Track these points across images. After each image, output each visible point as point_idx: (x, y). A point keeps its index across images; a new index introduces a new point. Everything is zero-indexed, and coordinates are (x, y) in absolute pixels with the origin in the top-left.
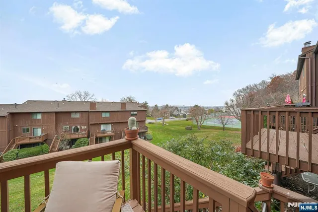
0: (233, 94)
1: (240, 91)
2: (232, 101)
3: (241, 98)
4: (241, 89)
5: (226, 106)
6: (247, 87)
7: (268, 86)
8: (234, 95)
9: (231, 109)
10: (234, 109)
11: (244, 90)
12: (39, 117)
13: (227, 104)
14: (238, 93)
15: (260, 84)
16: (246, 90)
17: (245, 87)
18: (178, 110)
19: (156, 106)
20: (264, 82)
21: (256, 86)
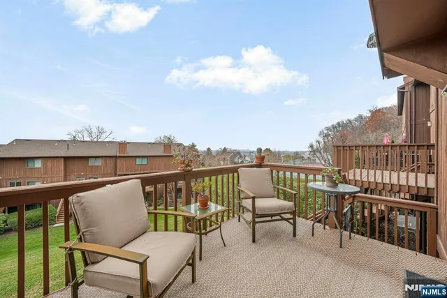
0: (318, 133)
1: (328, 129)
2: (319, 142)
3: (330, 139)
4: (330, 125)
5: (310, 149)
6: (338, 124)
7: (367, 122)
8: (320, 134)
9: (318, 154)
10: (321, 153)
11: (334, 127)
12: (38, 164)
13: (311, 146)
14: (325, 132)
15: (356, 120)
16: (336, 127)
17: (335, 123)
18: (241, 157)
19: (209, 149)
20: (361, 117)
21: (350, 121)
